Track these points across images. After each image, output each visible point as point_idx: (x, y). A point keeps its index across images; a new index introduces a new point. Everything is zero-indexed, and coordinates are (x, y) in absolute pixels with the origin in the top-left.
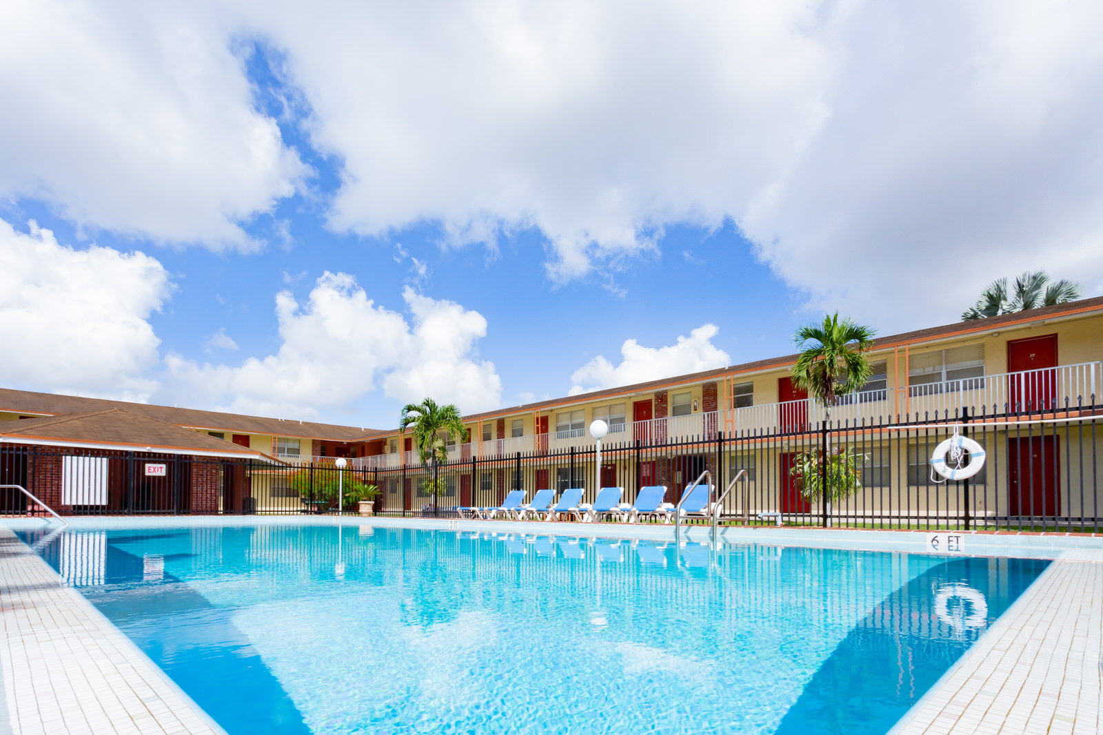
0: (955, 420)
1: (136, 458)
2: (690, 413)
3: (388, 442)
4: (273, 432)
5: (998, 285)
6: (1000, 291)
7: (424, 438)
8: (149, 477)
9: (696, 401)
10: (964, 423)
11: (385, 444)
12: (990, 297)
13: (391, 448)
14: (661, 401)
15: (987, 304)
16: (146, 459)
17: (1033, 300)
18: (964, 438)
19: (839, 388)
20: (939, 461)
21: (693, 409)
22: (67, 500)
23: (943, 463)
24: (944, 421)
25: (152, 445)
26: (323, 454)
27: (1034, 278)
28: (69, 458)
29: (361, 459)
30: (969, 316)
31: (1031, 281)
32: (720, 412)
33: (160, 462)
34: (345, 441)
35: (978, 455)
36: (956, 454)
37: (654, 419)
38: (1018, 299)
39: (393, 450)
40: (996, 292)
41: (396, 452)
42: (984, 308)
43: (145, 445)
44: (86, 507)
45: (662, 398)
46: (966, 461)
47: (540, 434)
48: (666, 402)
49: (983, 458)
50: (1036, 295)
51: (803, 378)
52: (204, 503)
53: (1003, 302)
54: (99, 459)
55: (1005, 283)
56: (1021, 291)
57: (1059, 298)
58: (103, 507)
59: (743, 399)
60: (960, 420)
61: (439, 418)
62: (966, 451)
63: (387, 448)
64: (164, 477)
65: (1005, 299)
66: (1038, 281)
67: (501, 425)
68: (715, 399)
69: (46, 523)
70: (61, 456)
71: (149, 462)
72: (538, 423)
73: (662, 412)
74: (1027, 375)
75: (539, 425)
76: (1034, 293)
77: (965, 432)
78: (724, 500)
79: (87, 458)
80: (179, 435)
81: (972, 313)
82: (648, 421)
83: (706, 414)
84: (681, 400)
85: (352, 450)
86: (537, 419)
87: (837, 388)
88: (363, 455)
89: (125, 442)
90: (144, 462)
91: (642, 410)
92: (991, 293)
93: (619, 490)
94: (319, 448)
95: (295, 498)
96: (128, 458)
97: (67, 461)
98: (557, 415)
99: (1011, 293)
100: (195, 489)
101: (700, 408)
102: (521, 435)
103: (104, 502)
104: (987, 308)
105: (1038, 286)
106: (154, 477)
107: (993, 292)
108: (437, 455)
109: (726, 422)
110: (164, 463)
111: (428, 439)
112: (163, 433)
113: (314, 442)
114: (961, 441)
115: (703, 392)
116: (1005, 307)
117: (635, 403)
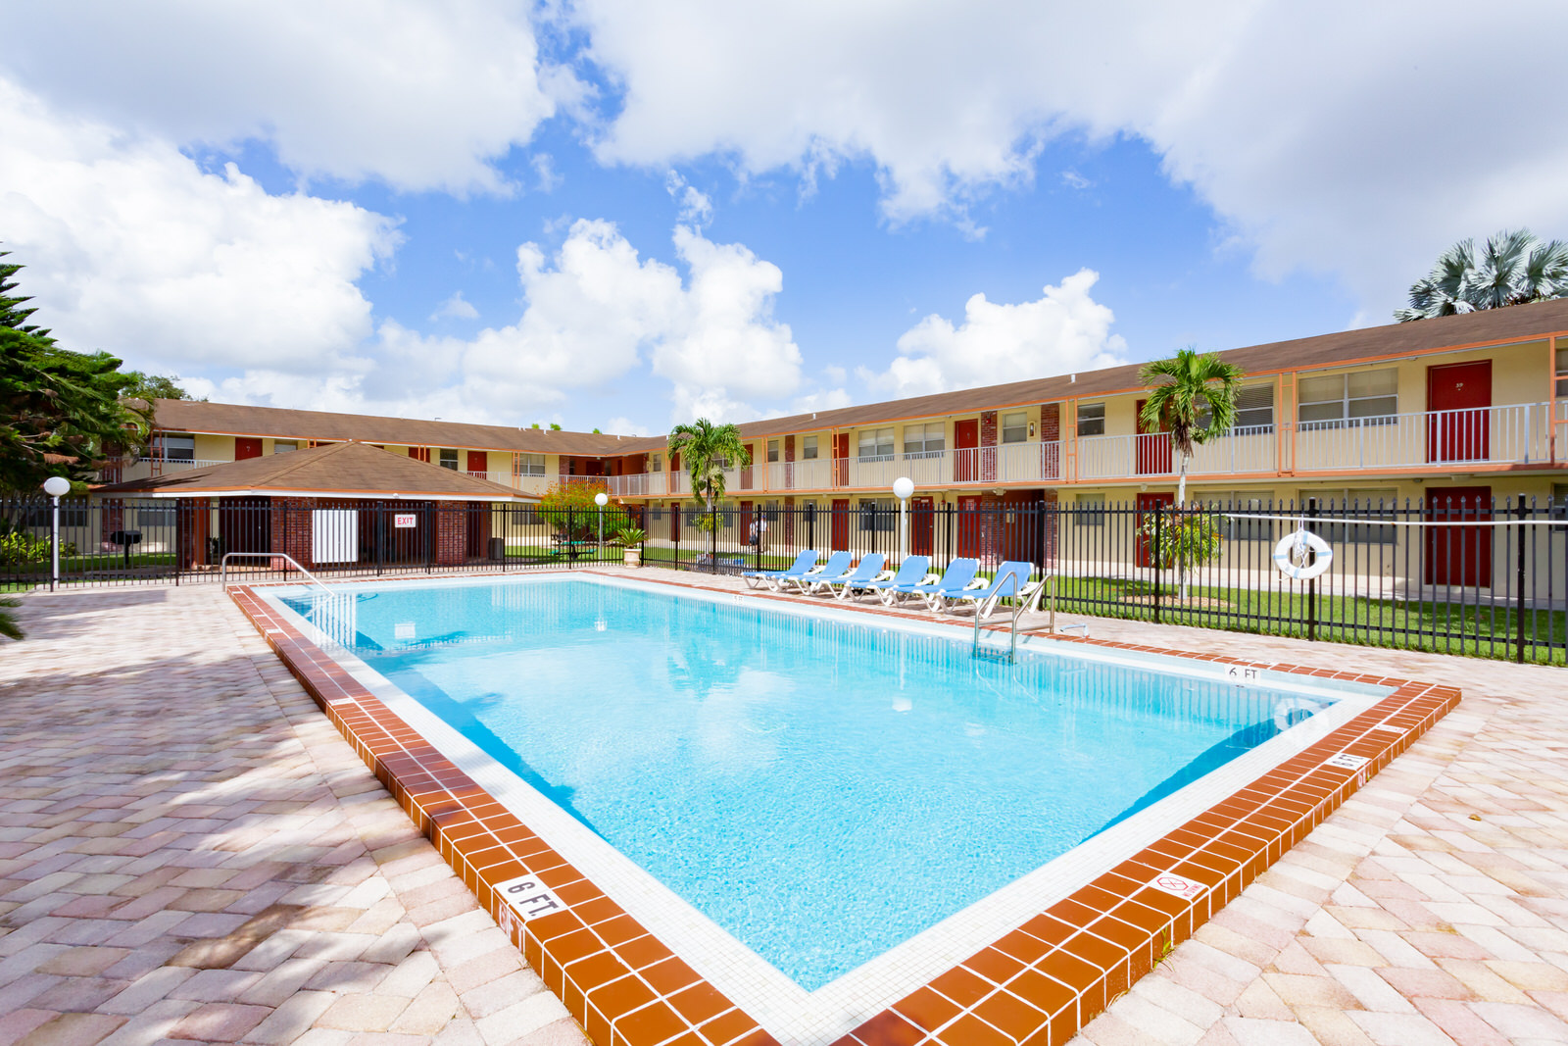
0: (1300, 512)
1: (385, 509)
2: (1026, 440)
3: (651, 457)
4: (515, 448)
5: (1460, 247)
6: (1464, 257)
7: (697, 466)
8: (399, 529)
9: (1032, 424)
10: (1311, 517)
11: (647, 459)
12: (1449, 265)
13: (655, 465)
14: (990, 422)
15: (1445, 275)
16: (396, 509)
17: (1509, 271)
18: (1310, 534)
19: (1198, 434)
20: (1282, 557)
21: (1028, 433)
22: (317, 559)
23: (1287, 560)
24: (1289, 512)
25: (400, 492)
26: (572, 472)
27: (1513, 239)
28: (318, 511)
29: (618, 477)
30: (1419, 290)
31: (1508, 243)
32: (1061, 442)
33: (409, 513)
34: (599, 457)
35: (1324, 554)
36: (1301, 551)
37: (979, 447)
38: (1488, 269)
39: (657, 468)
40: (1457, 258)
41: (660, 470)
42: (1440, 280)
43: (391, 491)
44: (336, 564)
45: (990, 419)
46: (1312, 559)
47: (838, 459)
48: (995, 424)
49: (1330, 558)
50: (1514, 263)
51: (1154, 422)
52: (451, 550)
53: (1468, 271)
54: (348, 512)
55: (1470, 243)
56: (1493, 259)
57: (1546, 267)
58: (353, 563)
59: (1092, 424)
60: (1306, 512)
61: (715, 442)
62: (1311, 549)
63: (649, 465)
64: (414, 529)
65: (1471, 267)
66: (1516, 244)
67: (790, 443)
68: (1057, 423)
69: (308, 590)
70: (311, 510)
71: (399, 513)
72: (835, 446)
73: (990, 437)
74: (1444, 416)
75: (838, 448)
76: (1510, 260)
77: (1312, 527)
78: (1045, 583)
79: (336, 512)
80: (424, 475)
81: (1425, 286)
82: (972, 449)
83: (1043, 444)
84: (1015, 421)
85: (606, 464)
86: (835, 436)
87: (1197, 434)
88: (620, 473)
89: (371, 489)
90: (394, 513)
91: (965, 434)
92: (1451, 260)
93: (926, 559)
94: (567, 465)
95: (541, 526)
96: (377, 509)
97: (319, 516)
98: (860, 432)
99: (1479, 258)
100: (441, 535)
101: (1038, 434)
102: (815, 456)
103: (355, 559)
104: (1445, 280)
105: (1517, 251)
106: (404, 529)
107: (1454, 260)
108: (712, 486)
109: (1068, 455)
110: (414, 513)
111: (701, 468)
112: (407, 473)
113: (562, 459)
114: (1305, 537)
115: (1042, 413)
116: (1471, 277)
117: (956, 423)
